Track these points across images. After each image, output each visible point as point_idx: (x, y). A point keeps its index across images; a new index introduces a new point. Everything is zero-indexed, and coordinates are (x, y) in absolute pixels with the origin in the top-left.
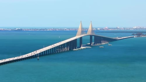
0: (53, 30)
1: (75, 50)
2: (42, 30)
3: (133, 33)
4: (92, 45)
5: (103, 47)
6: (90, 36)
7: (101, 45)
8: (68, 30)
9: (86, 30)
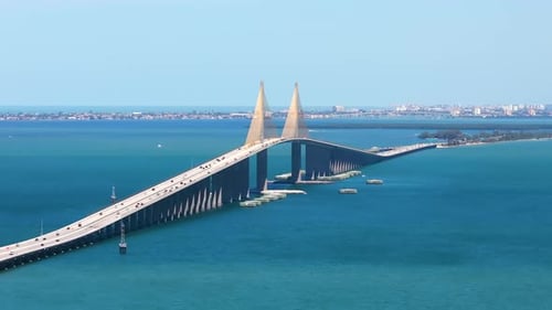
0: (92, 118)
1: (247, 203)
2: (49, 119)
3: (423, 131)
4: (299, 181)
5: (355, 191)
6: (290, 144)
7: (333, 180)
8: (152, 118)
9: (220, 117)
